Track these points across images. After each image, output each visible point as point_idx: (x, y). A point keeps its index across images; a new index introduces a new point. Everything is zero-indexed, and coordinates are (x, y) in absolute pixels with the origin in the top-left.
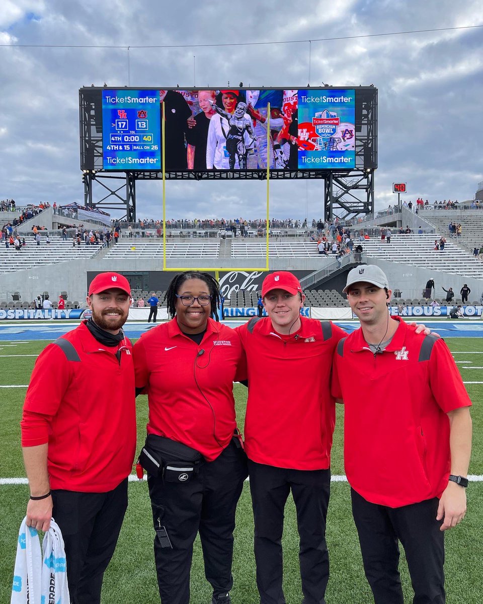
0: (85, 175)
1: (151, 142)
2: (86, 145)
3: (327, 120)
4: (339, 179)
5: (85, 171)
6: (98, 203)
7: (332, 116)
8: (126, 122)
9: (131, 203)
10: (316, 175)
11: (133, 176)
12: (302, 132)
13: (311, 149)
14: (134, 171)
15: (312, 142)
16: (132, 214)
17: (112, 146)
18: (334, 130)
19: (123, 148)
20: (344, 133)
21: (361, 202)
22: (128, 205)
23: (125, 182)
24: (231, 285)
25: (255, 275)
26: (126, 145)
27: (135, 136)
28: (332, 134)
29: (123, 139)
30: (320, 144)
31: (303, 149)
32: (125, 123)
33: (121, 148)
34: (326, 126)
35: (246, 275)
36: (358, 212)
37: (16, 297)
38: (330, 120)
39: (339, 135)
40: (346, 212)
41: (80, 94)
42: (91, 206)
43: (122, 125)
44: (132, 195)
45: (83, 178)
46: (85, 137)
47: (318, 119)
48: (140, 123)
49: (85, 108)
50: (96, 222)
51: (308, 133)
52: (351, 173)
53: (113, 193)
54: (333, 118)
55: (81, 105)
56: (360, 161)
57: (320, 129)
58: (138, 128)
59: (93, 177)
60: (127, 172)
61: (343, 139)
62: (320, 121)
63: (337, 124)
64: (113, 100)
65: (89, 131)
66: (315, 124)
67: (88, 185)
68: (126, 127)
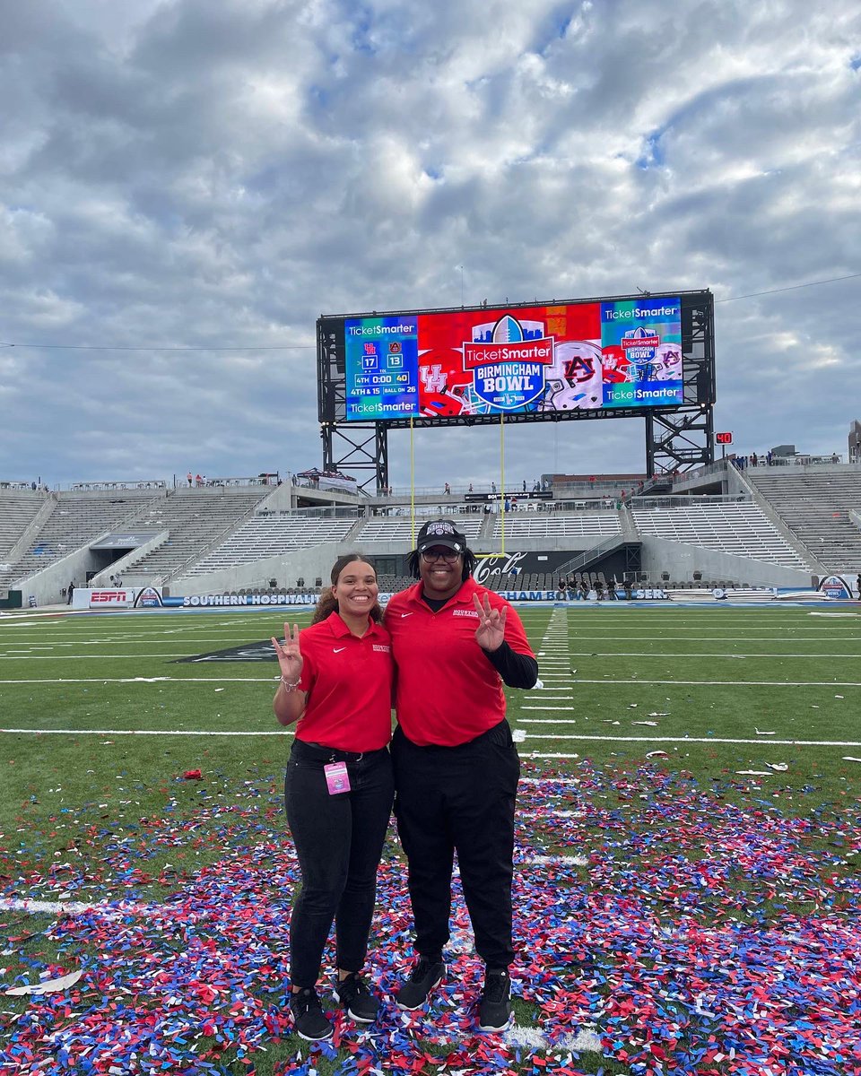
0: (324, 427)
1: (407, 382)
2: (324, 389)
3: (641, 340)
4: (664, 416)
5: (324, 424)
6: (339, 463)
7: (648, 335)
8: (375, 358)
9: (382, 461)
10: (633, 412)
11: (383, 426)
12: (607, 358)
13: (619, 381)
14: (384, 420)
15: (621, 372)
16: (383, 474)
17: (358, 390)
18: (653, 354)
19: (372, 391)
20: (667, 357)
21: (699, 449)
22: (378, 464)
23: (373, 432)
24: (492, 568)
25: (517, 556)
26: (375, 387)
27: (386, 375)
28: (649, 359)
29: (371, 380)
30: (633, 373)
31: (609, 381)
32: (373, 360)
33: (368, 392)
34: (641, 349)
35: (509, 556)
36: (693, 461)
37: (273, 584)
38: (646, 340)
39: (658, 359)
40: (674, 462)
41: (318, 327)
42: (331, 468)
43: (370, 362)
44: (382, 450)
45: (322, 432)
46: (324, 379)
47: (629, 340)
48: (392, 359)
49: (323, 343)
50: (339, 491)
51: (616, 360)
52: (680, 409)
53: (359, 448)
54: (652, 337)
55: (318, 340)
56: (692, 392)
57: (632, 353)
58: (390, 365)
59: (333, 429)
60: (378, 421)
61: (666, 364)
62: (631, 342)
63: (656, 345)
64: (358, 332)
65: (328, 371)
66: (625, 347)
67: (327, 440)
68: (374, 365)
